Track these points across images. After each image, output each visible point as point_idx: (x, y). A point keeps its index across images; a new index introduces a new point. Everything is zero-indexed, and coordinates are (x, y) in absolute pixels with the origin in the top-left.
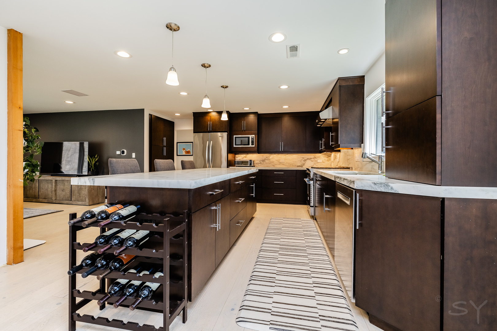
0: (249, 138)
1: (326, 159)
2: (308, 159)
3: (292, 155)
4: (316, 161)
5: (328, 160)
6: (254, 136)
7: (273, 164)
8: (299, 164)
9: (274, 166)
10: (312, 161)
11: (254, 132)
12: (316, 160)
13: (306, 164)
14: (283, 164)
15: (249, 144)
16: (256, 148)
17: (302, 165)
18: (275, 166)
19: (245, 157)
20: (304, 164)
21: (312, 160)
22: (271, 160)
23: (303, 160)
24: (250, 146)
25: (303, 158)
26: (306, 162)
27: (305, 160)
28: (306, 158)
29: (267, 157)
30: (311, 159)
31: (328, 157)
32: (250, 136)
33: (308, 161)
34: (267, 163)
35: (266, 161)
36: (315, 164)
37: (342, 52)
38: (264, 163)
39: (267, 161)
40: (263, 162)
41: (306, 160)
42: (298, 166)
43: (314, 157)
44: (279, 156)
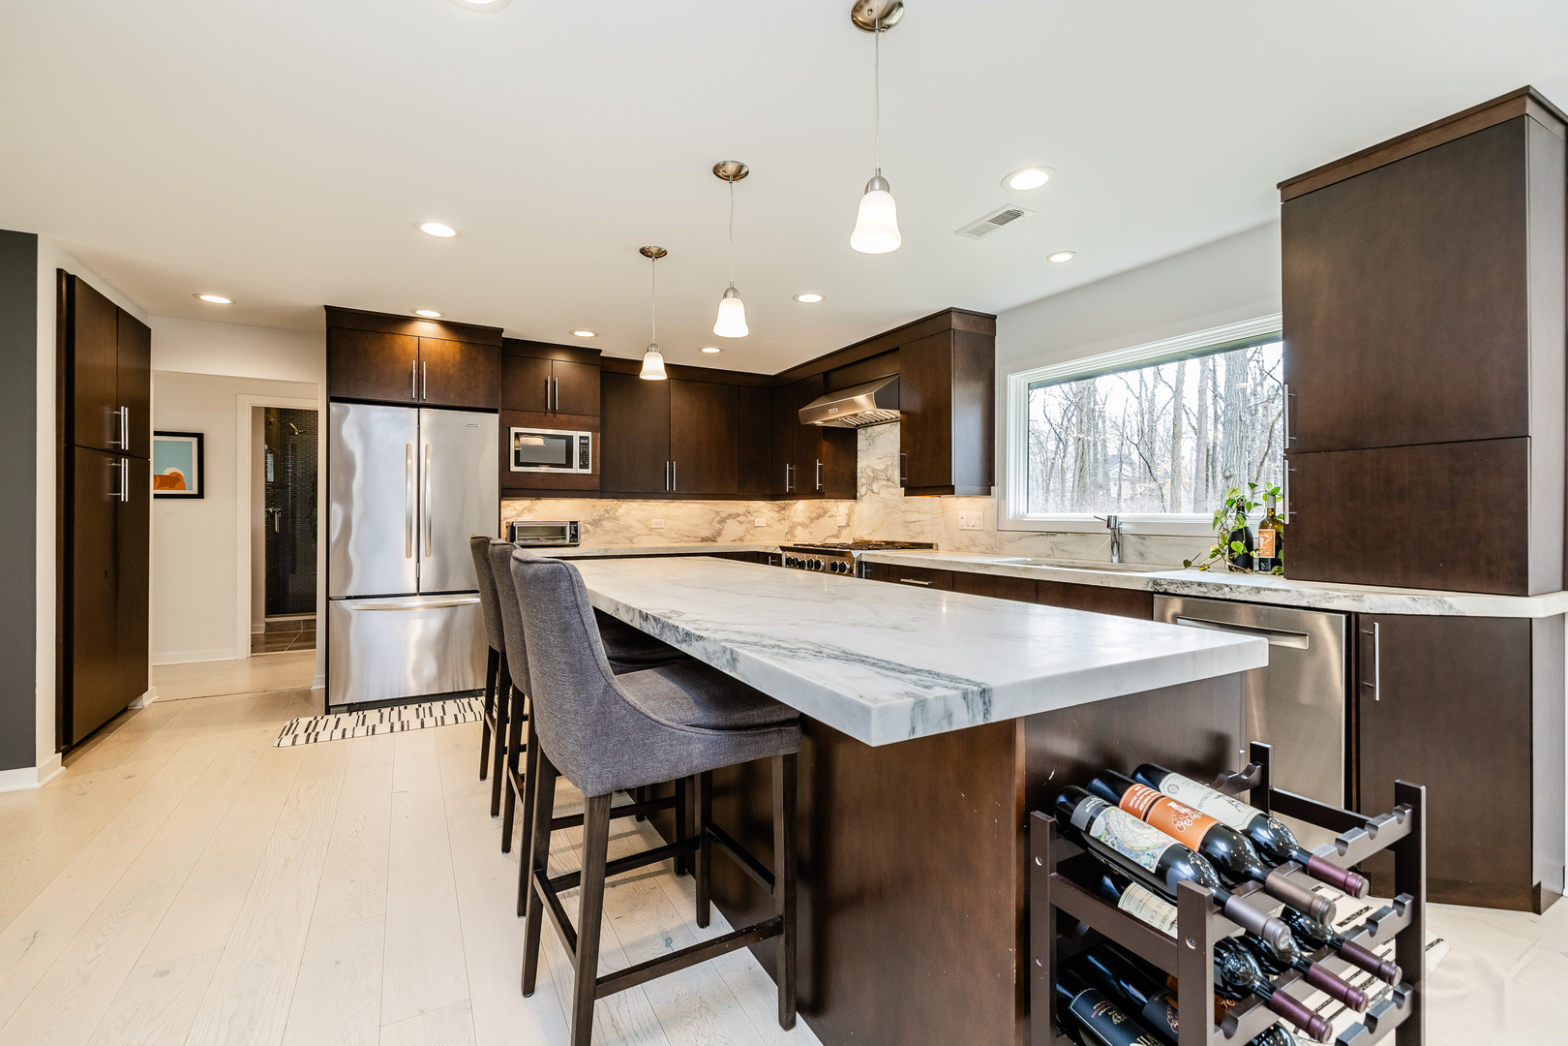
0: (569, 440)
1: (776, 515)
2: (730, 516)
3: (685, 505)
4: (749, 522)
5: (779, 520)
6: (588, 434)
7: (629, 534)
8: (707, 533)
9: (630, 540)
10: (740, 522)
11: (590, 420)
12: (751, 518)
13: (723, 533)
14: (661, 535)
15: (569, 464)
16: (596, 480)
17: (714, 537)
18: (635, 540)
19: (530, 510)
20: (719, 533)
21: (741, 518)
22: (622, 522)
23: (718, 518)
24: (576, 469)
25: (717, 512)
26: (726, 525)
27: (722, 521)
28: (724, 515)
29: (608, 508)
30: (738, 515)
31: (779, 512)
32: (576, 435)
33: (730, 522)
34: (607, 532)
35: (605, 523)
36: (747, 531)
37: (1056, 259)
38: (599, 530)
39: (607, 524)
40: (596, 526)
41: (726, 518)
42: (703, 540)
43: (744, 509)
44: (645, 507)
